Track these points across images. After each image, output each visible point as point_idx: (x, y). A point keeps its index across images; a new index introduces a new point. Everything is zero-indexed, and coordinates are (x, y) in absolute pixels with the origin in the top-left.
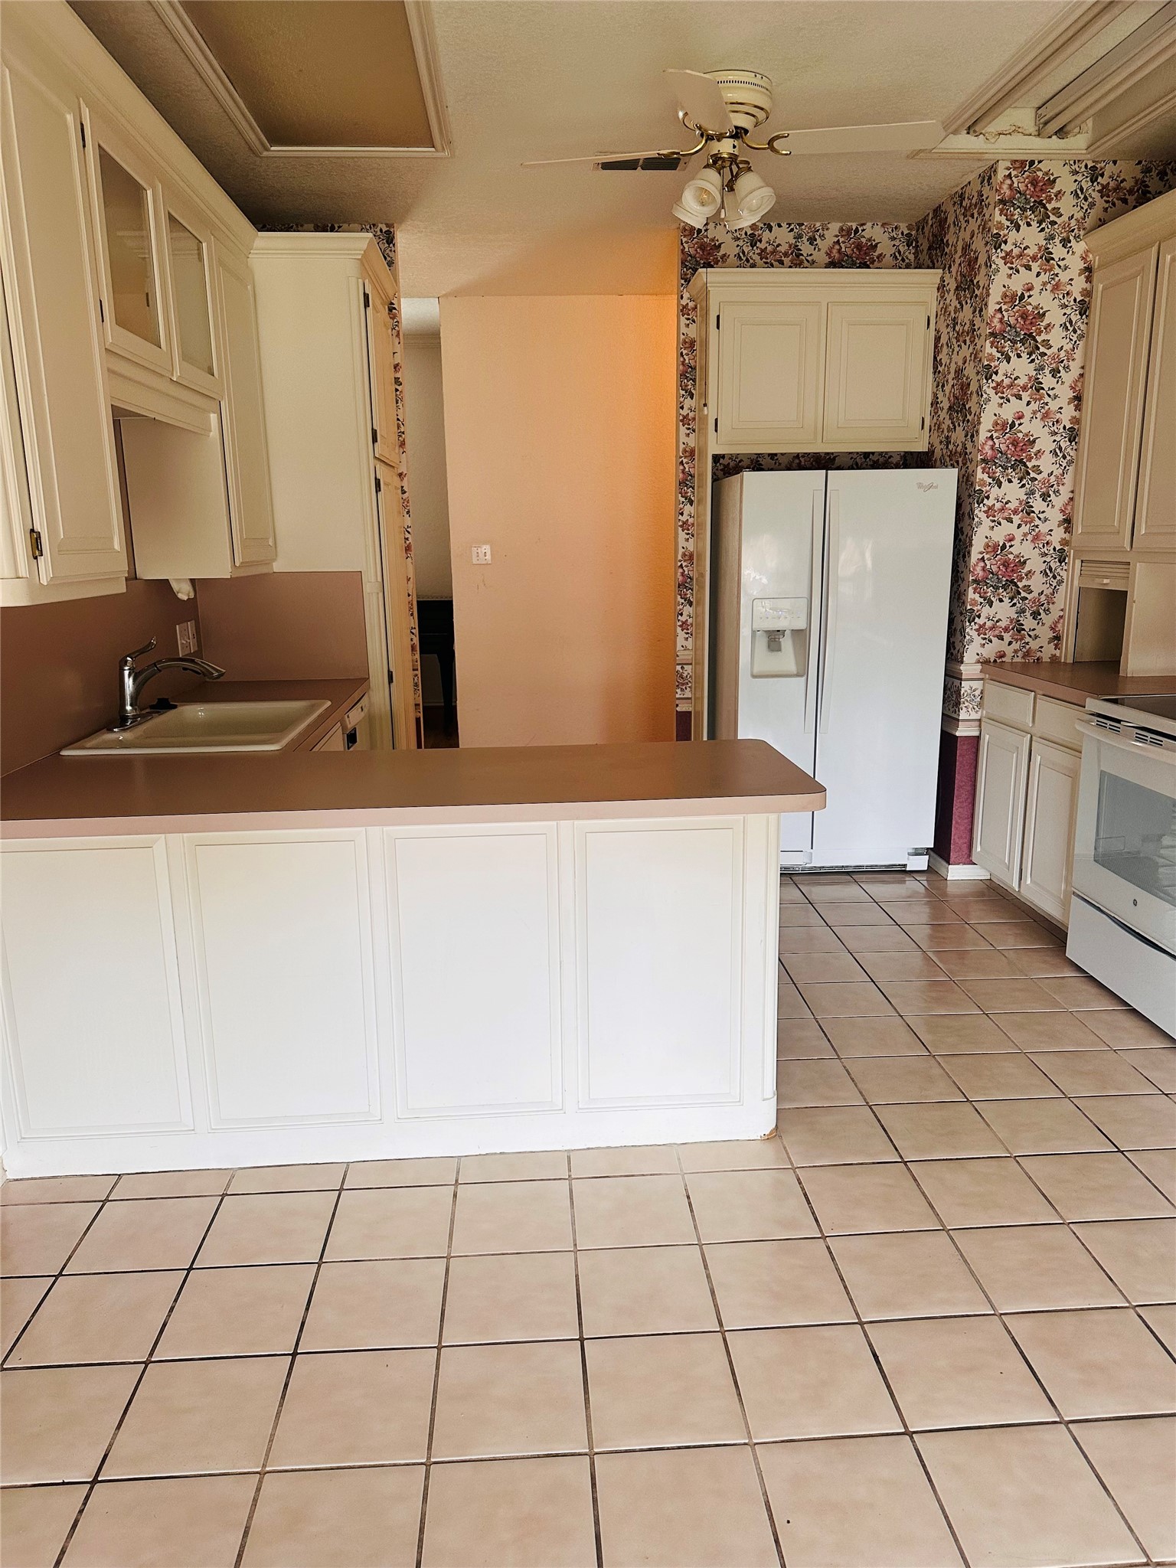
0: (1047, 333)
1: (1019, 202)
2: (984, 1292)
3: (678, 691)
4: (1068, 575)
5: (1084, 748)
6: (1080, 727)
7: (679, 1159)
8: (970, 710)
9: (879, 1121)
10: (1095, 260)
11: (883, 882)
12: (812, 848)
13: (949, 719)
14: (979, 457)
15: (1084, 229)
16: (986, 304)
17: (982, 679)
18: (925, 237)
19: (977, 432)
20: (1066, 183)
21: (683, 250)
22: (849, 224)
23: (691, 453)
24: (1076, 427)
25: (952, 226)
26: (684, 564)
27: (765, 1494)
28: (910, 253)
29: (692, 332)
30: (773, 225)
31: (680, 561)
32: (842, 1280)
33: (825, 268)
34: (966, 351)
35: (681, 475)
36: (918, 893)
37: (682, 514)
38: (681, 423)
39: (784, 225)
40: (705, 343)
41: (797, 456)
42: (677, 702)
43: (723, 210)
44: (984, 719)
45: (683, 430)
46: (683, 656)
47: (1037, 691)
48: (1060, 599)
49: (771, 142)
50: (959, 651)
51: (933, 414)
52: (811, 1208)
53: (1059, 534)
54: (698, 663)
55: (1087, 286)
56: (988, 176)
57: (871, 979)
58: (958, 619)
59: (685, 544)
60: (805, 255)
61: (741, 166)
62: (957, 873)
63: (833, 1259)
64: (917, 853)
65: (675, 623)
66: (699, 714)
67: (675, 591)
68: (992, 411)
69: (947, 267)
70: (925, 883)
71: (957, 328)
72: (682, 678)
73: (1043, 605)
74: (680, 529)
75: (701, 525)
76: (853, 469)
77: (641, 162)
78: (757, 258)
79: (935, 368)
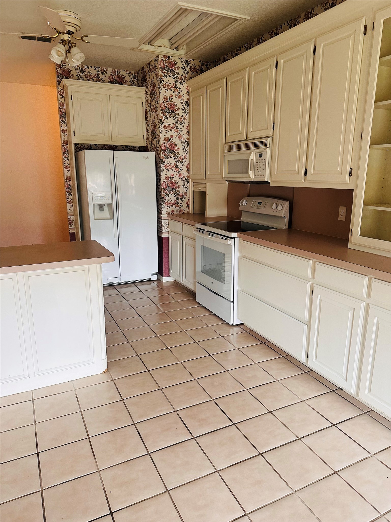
0: (178, 111)
1: (167, 69)
2: (171, 405)
3: (70, 225)
4: (190, 187)
5: (196, 238)
6: (195, 233)
7: (73, 385)
8: (165, 229)
9: (141, 360)
10: (190, 90)
11: (144, 285)
12: (120, 276)
13: (160, 232)
14: (161, 149)
15: (186, 79)
16: (159, 100)
17: (168, 219)
18: (140, 76)
19: (160, 141)
20: (179, 65)
21: (57, 71)
22: (115, 69)
23: (66, 142)
24: (189, 141)
25: (147, 74)
26: (67, 181)
27: (103, 486)
28: (136, 81)
29: (63, 100)
30: (89, 67)
31: (66, 180)
32: (128, 412)
33: (108, 83)
34: (154, 115)
35: (63, 150)
36: (154, 287)
37: (65, 163)
38: (62, 132)
39: (93, 67)
40: (68, 105)
41: (104, 145)
42: (70, 229)
43: (67, 59)
44: (169, 232)
45: (63, 134)
46: (70, 213)
47: (183, 222)
48: (188, 194)
49: (82, 37)
50: (161, 210)
51: (147, 134)
52: (119, 392)
53: (186, 174)
54: (76, 215)
55: (188, 97)
56: (156, 59)
57: (139, 315)
58: (160, 200)
59: (67, 174)
60: (101, 78)
61: (72, 44)
62: (166, 280)
63: (126, 406)
64: (154, 274)
65: (66, 202)
66: (78, 233)
67: (65, 190)
68: (164, 135)
69: (147, 87)
70: (157, 284)
71: (151, 107)
72: (71, 221)
73: (183, 196)
74: (65, 169)
75: (72, 167)
76: (123, 151)
77: (37, 38)
78: (84, 77)
79: (146, 119)
